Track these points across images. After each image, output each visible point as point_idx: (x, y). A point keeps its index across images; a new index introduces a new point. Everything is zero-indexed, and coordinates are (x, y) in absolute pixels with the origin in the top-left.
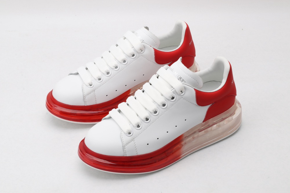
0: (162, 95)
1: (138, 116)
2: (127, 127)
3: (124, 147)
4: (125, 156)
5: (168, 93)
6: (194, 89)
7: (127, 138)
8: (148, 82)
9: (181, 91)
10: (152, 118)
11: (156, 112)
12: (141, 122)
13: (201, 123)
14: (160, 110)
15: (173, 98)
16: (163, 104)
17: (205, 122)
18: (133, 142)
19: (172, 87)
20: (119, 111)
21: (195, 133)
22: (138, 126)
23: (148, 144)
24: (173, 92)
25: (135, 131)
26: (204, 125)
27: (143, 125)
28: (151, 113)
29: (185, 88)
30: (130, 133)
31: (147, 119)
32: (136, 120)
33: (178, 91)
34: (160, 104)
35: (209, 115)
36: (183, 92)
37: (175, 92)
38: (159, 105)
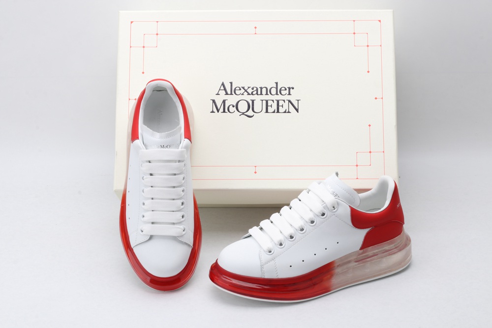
0: (311, 210)
1: (281, 233)
2: (268, 245)
3: (262, 266)
4: (263, 277)
5: (318, 208)
6: (350, 206)
7: (266, 257)
8: (297, 198)
9: (334, 207)
10: (298, 235)
11: (302, 230)
12: (285, 240)
13: (357, 251)
14: (308, 227)
15: (323, 214)
16: (311, 221)
17: (362, 251)
18: (273, 261)
19: (323, 202)
20: (261, 229)
21: (349, 262)
22: (281, 244)
23: (291, 266)
24: (324, 208)
25: (277, 249)
26: (363, 253)
27: (287, 243)
28: (297, 230)
29: (338, 204)
30: (270, 252)
31: (292, 237)
32: (279, 237)
33: (329, 206)
34: (307, 220)
35: (368, 242)
36: (335, 208)
37: (326, 207)
38: (307, 222)
